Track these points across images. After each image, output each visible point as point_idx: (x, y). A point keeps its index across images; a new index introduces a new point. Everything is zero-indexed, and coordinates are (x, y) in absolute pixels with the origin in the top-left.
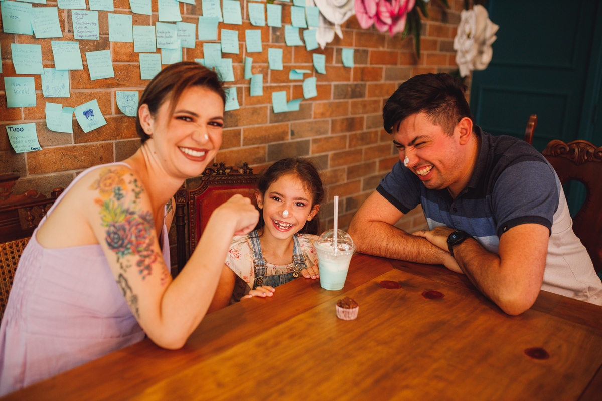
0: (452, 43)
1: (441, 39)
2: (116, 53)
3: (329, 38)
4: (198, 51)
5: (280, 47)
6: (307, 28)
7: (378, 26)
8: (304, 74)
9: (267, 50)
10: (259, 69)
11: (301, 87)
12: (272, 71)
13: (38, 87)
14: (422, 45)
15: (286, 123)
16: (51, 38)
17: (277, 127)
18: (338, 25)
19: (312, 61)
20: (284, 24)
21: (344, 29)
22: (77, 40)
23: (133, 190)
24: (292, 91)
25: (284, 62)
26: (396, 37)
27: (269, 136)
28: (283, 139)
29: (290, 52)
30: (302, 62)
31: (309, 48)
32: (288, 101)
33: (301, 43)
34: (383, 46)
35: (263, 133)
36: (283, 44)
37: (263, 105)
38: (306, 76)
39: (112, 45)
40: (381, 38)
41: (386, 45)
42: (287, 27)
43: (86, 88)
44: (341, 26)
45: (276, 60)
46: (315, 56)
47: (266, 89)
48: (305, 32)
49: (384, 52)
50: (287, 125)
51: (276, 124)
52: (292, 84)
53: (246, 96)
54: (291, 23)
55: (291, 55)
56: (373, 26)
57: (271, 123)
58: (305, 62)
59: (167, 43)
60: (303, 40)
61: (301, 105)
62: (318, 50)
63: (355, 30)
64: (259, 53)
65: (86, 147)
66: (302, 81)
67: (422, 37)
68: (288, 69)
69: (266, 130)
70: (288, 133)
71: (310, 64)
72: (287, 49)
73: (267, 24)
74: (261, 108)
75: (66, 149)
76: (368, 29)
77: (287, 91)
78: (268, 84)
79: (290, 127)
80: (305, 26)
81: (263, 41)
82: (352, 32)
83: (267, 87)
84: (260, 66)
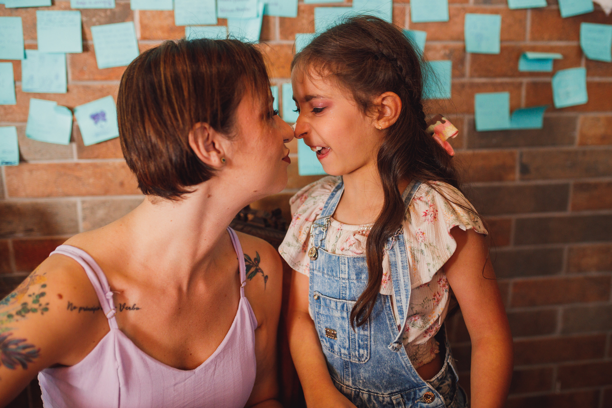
2: (143, 27)
5: (493, 12)
8: (555, 62)
9: (463, 19)
10: (442, 53)
11: (547, 85)
12: (476, 56)
15: (507, 151)
19: (577, 36)
24: (524, 92)
25: (503, 40)
28: (500, 179)
29: (522, 22)
30: (550, 39)
31: (568, 11)
32: (514, 110)
36: (500, 6)
37: (452, 116)
38: (558, 66)
45: (483, 36)
46: (586, 29)
47: (459, 88)
50: (512, 154)
51: (485, 151)
52: (525, 80)
55: (523, 26)
57: (469, 148)
58: (560, 39)
59: (238, 10)
61: (546, 121)
62: (594, 17)
64: (442, 24)
66: (552, 74)
68: (512, 53)
70: (512, 168)
71: (574, 44)
72: (512, 15)
77: (511, 93)
78: (466, 80)
79: (517, 157)
83: (463, 86)
84: (445, 47)
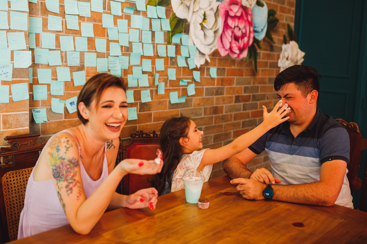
0: (277, 63)
1: (269, 61)
2: (87, 72)
3: (202, 62)
4: (130, 71)
5: (174, 68)
6: (190, 57)
7: (231, 55)
8: (188, 82)
9: (167, 70)
10: (162, 80)
11: (186, 89)
12: (170, 81)
13: (49, 90)
14: (258, 65)
15: (177, 109)
16: (57, 66)
17: (172, 112)
18: (207, 55)
19: (193, 75)
20: (176, 55)
21: (211, 57)
22: (69, 66)
23: (65, 146)
24: (181, 92)
25: (176, 76)
26: (242, 61)
27: (168, 116)
29: (180, 70)
30: (187, 76)
31: (191, 68)
32: (179, 97)
33: (186, 66)
34: (235, 66)
35: (165, 115)
36: (176, 66)
37: (165, 99)
38: (189, 83)
39: (85, 69)
40: (233, 62)
41: (236, 65)
42: (179, 57)
43: (72, 90)
44: (209, 55)
45: (172, 74)
46: (194, 72)
47: (166, 91)
48: (189, 59)
49: (235, 69)
50: (178, 110)
51: (172, 110)
52: (181, 88)
53: (155, 94)
54: (181, 55)
55: (181, 72)
56: (228, 55)
57: (169, 109)
58: (189, 76)
59: (113, 67)
60: (188, 64)
61: (186, 100)
62: (196, 69)
63: (217, 58)
64: (163, 71)
65: (70, 121)
66: (187, 86)
67: (258, 60)
68: (178, 80)
69: (166, 113)
70: (178, 115)
71: (192, 77)
72: (178, 69)
73: (167, 56)
74: (163, 101)
75: (60, 122)
76: (226, 56)
77: (178, 91)
78: (168, 88)
79: (180, 111)
80: (188, 56)
81: (165, 65)
82: (216, 59)
83: (167, 90)
84: (163, 78)
